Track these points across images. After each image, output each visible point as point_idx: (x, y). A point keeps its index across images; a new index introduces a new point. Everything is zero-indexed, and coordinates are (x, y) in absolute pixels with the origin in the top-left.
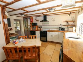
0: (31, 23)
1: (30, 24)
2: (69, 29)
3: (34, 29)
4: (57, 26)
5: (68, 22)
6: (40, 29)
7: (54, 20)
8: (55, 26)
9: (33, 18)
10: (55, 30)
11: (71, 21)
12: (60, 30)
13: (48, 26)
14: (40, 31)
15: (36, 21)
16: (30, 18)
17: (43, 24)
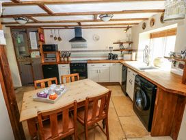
0: (41, 43)
1: (39, 46)
2: (125, 56)
3: (50, 60)
4: (104, 51)
5: (121, 44)
6: (66, 59)
7: (98, 40)
8: (100, 51)
9: (43, 32)
10: (100, 58)
11: (127, 42)
12: (110, 59)
13: (86, 51)
14: (71, 64)
15: (55, 39)
16: (37, 31)
17: (72, 47)
